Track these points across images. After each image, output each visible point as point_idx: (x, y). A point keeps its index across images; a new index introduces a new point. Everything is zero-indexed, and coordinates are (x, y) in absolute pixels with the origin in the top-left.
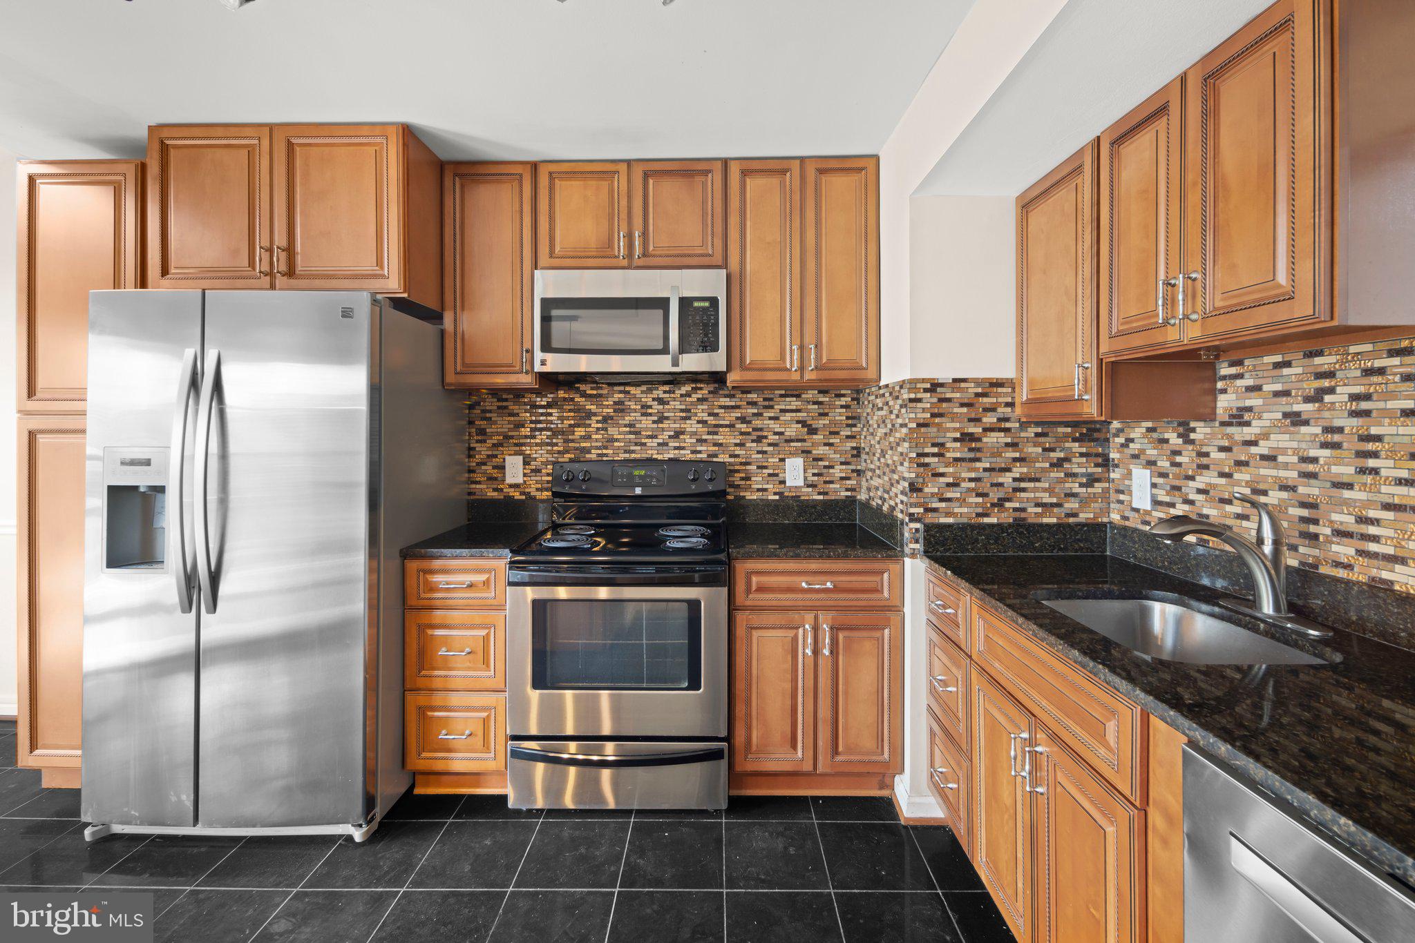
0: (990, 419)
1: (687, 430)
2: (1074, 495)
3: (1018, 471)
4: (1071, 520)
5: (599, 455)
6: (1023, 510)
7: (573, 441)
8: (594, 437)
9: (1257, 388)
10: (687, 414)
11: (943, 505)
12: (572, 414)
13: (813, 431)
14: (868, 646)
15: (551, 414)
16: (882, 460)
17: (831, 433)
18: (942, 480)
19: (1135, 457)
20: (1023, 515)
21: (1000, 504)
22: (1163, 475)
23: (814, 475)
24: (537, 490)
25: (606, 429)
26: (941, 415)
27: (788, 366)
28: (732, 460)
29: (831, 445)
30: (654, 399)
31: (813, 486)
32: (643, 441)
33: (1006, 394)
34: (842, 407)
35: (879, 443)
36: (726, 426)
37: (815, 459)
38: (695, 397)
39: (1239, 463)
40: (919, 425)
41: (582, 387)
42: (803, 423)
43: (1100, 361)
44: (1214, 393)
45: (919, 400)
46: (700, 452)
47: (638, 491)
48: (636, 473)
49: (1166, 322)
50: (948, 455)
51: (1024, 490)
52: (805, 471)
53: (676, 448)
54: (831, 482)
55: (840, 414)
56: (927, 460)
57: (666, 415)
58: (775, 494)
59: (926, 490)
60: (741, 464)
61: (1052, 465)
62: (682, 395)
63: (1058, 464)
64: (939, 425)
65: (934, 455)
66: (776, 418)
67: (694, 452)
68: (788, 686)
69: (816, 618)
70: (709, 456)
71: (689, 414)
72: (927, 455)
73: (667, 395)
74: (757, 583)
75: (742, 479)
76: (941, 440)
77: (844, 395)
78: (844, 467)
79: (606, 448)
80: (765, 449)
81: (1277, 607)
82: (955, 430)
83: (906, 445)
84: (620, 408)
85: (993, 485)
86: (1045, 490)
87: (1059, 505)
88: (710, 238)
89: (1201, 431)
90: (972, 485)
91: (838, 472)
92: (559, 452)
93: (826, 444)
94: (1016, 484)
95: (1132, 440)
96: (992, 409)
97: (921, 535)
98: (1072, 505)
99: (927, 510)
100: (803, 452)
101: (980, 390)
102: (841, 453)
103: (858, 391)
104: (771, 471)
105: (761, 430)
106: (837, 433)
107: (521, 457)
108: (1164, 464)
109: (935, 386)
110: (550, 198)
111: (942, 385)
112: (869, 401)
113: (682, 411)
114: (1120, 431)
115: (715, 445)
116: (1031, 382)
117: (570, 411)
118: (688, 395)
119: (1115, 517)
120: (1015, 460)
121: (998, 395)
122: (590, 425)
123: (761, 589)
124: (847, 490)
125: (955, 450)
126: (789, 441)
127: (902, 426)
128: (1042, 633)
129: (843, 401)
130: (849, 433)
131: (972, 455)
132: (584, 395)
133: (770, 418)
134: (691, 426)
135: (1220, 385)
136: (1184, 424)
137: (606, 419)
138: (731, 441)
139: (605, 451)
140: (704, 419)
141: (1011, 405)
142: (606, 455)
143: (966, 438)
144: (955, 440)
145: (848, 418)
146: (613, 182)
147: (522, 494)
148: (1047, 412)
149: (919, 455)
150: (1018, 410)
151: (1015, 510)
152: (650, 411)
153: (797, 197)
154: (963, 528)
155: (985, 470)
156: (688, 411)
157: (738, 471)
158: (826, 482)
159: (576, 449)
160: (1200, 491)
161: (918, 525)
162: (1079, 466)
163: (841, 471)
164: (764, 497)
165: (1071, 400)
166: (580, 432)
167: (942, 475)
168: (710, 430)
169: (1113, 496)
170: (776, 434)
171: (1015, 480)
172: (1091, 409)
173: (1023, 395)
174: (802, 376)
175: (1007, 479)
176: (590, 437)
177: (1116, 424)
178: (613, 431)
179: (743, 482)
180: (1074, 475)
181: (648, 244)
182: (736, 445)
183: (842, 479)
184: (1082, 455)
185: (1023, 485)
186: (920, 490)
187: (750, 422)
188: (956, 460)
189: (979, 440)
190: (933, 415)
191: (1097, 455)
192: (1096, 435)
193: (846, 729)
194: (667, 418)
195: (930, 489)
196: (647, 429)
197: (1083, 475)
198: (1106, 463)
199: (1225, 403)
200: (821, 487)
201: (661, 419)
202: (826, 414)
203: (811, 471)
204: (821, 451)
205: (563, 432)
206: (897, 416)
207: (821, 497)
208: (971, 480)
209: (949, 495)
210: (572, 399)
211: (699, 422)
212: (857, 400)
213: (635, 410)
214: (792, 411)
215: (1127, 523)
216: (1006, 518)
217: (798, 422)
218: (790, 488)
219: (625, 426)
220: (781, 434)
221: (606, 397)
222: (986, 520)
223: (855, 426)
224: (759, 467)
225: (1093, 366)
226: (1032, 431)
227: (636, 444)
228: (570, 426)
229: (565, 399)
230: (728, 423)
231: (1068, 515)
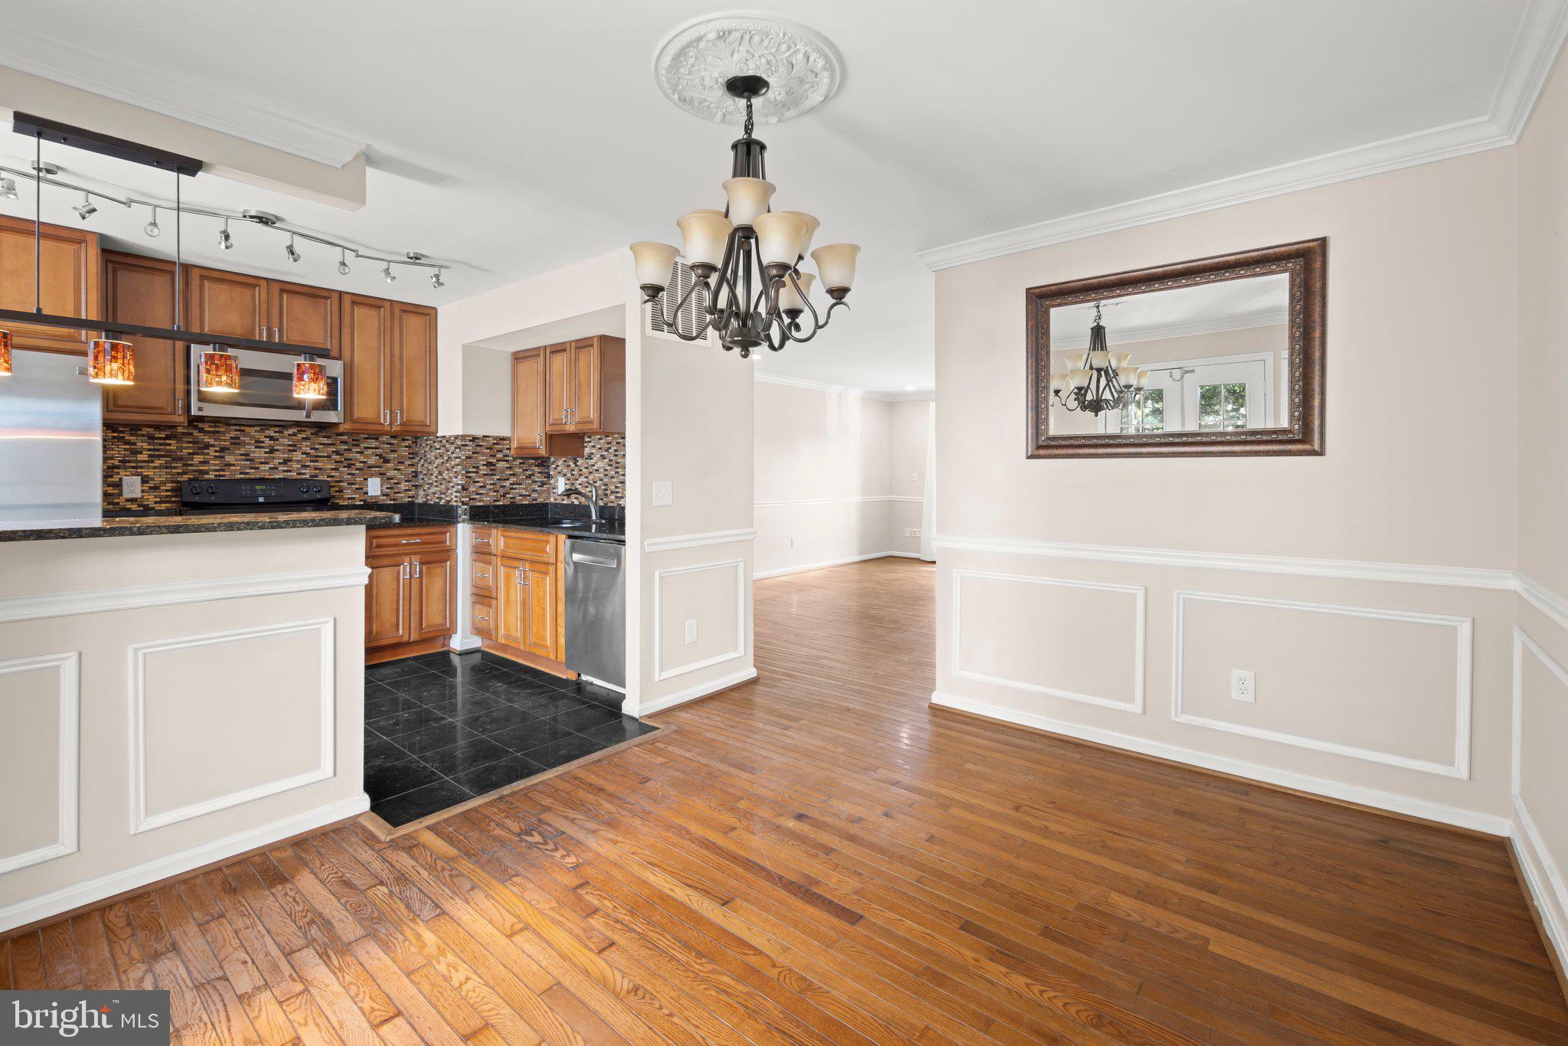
0: (500, 456)
1: (294, 458)
2: (536, 491)
3: (512, 480)
4: (534, 502)
5: (216, 476)
6: (514, 498)
7: (191, 465)
8: (211, 462)
9: (594, 446)
10: (294, 448)
11: (478, 496)
12: (191, 445)
13: (387, 461)
14: (438, 570)
15: (170, 445)
16: (440, 477)
17: (399, 463)
18: (477, 484)
19: (559, 473)
20: (514, 500)
21: (504, 495)
22: (569, 480)
23: (387, 488)
24: (156, 503)
25: (223, 457)
26: (477, 453)
27: (382, 422)
28: (329, 479)
29: (399, 470)
30: (266, 437)
31: (387, 495)
32: (256, 466)
33: (507, 444)
34: (406, 447)
35: (436, 468)
36: (325, 457)
37: (388, 479)
38: (300, 436)
39: (591, 473)
40: (467, 458)
41: (201, 425)
42: (380, 456)
43: (546, 433)
44: (584, 447)
45: (467, 445)
46: (304, 474)
47: (261, 500)
48: (258, 487)
49: (565, 424)
50: (480, 472)
51: (515, 489)
52: (382, 486)
53: (284, 471)
54: (399, 493)
55: (405, 451)
56: (470, 475)
57: (276, 448)
58: (361, 501)
59: (470, 489)
60: (336, 482)
61: (527, 477)
62: (289, 435)
63: (529, 477)
64: (476, 458)
65: (474, 472)
66: (361, 453)
67: (298, 474)
68: (395, 597)
69: (411, 559)
70: (311, 476)
71: (295, 448)
72: (470, 472)
73: (278, 434)
74: (377, 543)
75: (336, 491)
76: (477, 465)
77: (407, 440)
78: (407, 483)
79: (223, 470)
80: (353, 472)
81: (596, 517)
82: (484, 460)
83: (460, 467)
84: (236, 442)
85: (501, 487)
86: (523, 489)
87: (529, 495)
88: (329, 339)
89: (580, 461)
90: (492, 487)
91: (403, 486)
92: (178, 474)
93: (395, 469)
94: (511, 486)
95: (558, 466)
96: (500, 451)
97: (468, 512)
98: (535, 495)
99: (470, 499)
100: (380, 474)
101: (495, 442)
102: (405, 475)
103: (417, 438)
104: (358, 486)
105: (350, 459)
106: (403, 463)
107: (140, 477)
108: (569, 475)
109: (474, 439)
110: (201, 293)
111: (477, 438)
112: (427, 445)
113: (289, 445)
114: (554, 462)
115: (316, 469)
116: (518, 439)
117: (189, 442)
118: (294, 435)
119: (552, 500)
120: (511, 475)
121: (503, 444)
122: (208, 454)
123: (378, 546)
124: (409, 497)
125: (483, 470)
126: (369, 467)
127: (456, 458)
128: (528, 527)
129: (407, 443)
130: (410, 463)
131: (491, 472)
132: (201, 430)
133: (357, 452)
134: (298, 456)
135: (585, 444)
136: (575, 459)
137: (223, 450)
138: (328, 467)
139: (222, 473)
140: (308, 451)
141: (509, 449)
142: (223, 476)
143: (489, 464)
144: (484, 465)
145: (410, 454)
146: (254, 291)
147: (139, 506)
148: (524, 453)
149: (466, 472)
150: (512, 452)
151: (511, 498)
152: (262, 445)
153: (388, 324)
154: (488, 507)
155: (498, 479)
156: (295, 446)
157: (333, 486)
158: (395, 493)
159: (195, 471)
160: (580, 484)
161: (466, 507)
162: (538, 478)
163: (405, 486)
164: (353, 503)
165: (535, 448)
166: (198, 458)
167: (477, 482)
168: (313, 459)
169: (552, 491)
170: (361, 462)
171: (511, 484)
172: (543, 452)
173: (514, 445)
174: (391, 428)
175: (507, 484)
176: (208, 462)
177: (552, 459)
178: (229, 459)
179: (337, 494)
180: (536, 482)
181: (283, 337)
182: (332, 469)
183: (406, 490)
184: (539, 473)
185: (514, 486)
186: (467, 489)
187: (342, 455)
188: (484, 475)
189: (495, 465)
190: (473, 453)
191: (545, 473)
192: (545, 464)
193: (427, 615)
194: (277, 450)
195: (472, 489)
196: (259, 458)
197: (540, 482)
198: (549, 476)
199: (587, 451)
200: (392, 496)
201: (272, 451)
202: (395, 451)
203: (385, 486)
204: (392, 473)
205: (181, 459)
206: (453, 453)
207: (392, 502)
208: (491, 484)
209: (481, 492)
210: (191, 434)
211: (303, 454)
212: (416, 443)
213: (249, 444)
214: (373, 448)
215: (557, 502)
216: (507, 502)
217: (376, 455)
218: (371, 496)
219: (242, 455)
220: (365, 462)
221: (224, 433)
222: (498, 503)
223: (414, 458)
224: (348, 484)
225: (543, 435)
226: (518, 461)
227: (251, 468)
228: (189, 454)
229: (184, 434)
230: (326, 454)
231: (533, 500)
